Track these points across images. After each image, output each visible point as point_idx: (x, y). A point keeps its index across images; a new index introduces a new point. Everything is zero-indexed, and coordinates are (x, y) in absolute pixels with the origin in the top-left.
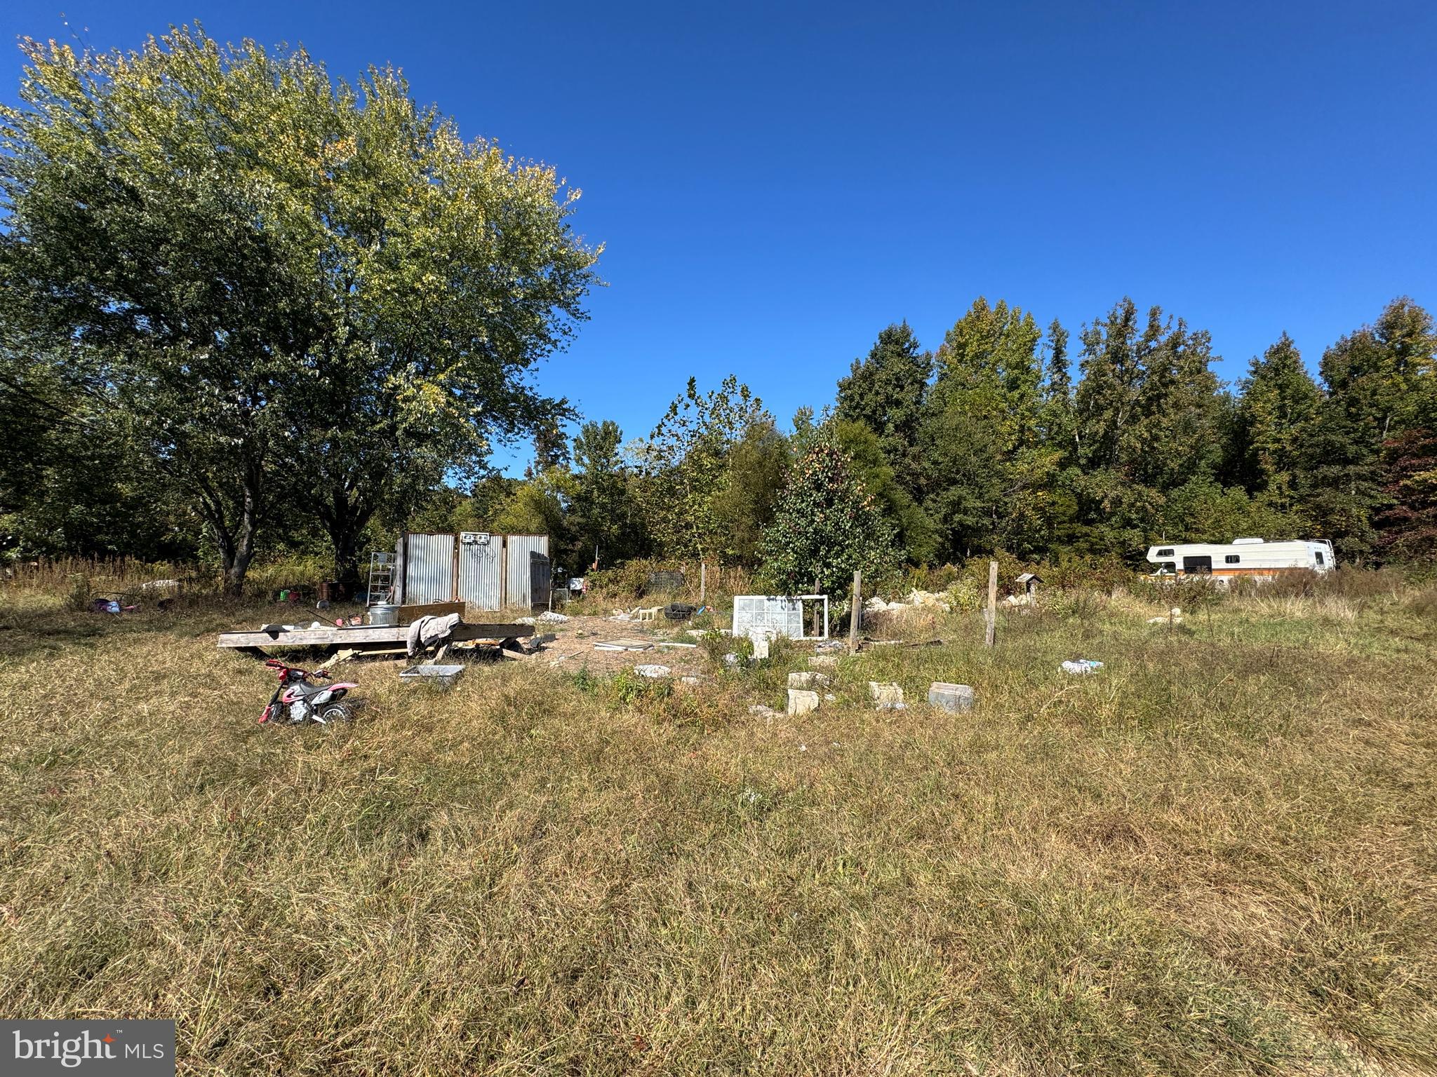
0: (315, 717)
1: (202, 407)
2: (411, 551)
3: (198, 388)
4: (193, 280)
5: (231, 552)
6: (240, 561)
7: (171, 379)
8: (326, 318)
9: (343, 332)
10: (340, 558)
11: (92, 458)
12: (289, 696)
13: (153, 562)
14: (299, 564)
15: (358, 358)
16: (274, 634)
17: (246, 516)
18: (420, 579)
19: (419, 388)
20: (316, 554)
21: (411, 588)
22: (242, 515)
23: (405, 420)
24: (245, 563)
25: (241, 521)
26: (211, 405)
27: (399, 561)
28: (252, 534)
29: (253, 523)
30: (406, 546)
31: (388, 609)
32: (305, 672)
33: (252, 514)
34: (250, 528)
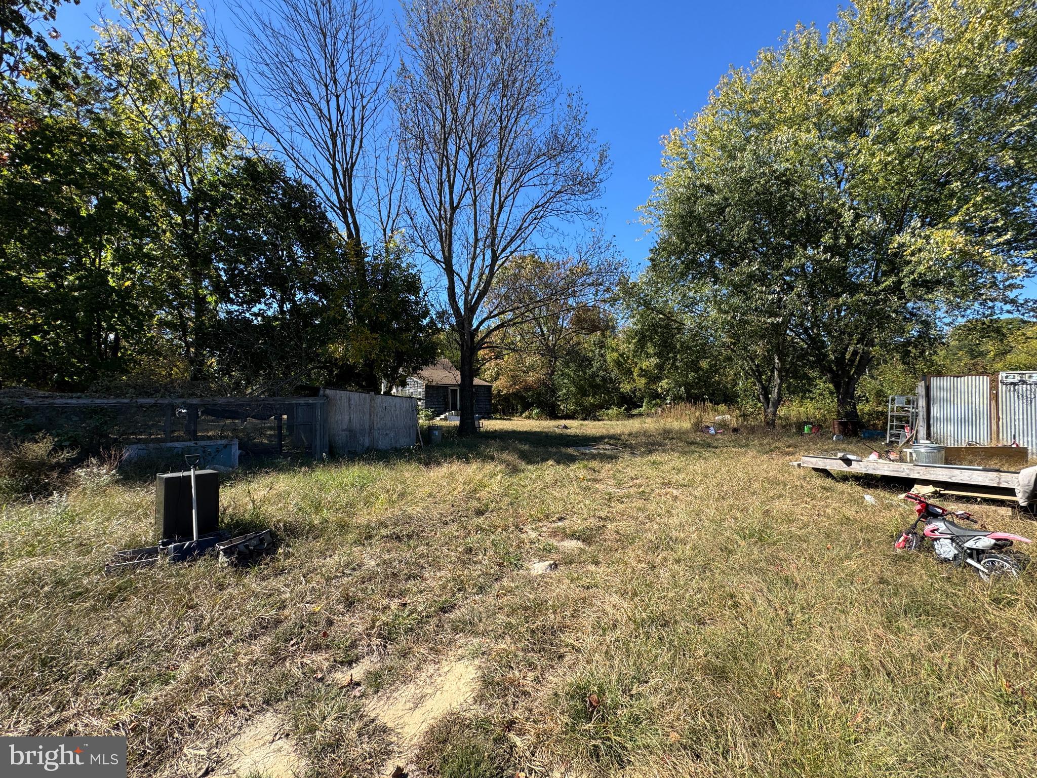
0: (969, 561)
1: (756, 301)
2: (934, 393)
3: (753, 290)
4: (744, 223)
5: (767, 399)
6: (773, 404)
7: (738, 288)
8: (833, 211)
9: (848, 216)
10: (841, 402)
11: (695, 346)
12: (933, 531)
13: (718, 404)
14: (801, 406)
15: (863, 232)
16: (848, 462)
17: (776, 373)
18: (948, 420)
19: (927, 238)
20: (812, 399)
21: (936, 429)
22: (772, 372)
23: (912, 273)
24: (778, 402)
25: (772, 376)
26: (762, 299)
27: (922, 403)
28: (780, 385)
29: (780, 377)
30: (928, 389)
31: (933, 448)
32: (944, 510)
33: (780, 371)
34: (779, 381)
